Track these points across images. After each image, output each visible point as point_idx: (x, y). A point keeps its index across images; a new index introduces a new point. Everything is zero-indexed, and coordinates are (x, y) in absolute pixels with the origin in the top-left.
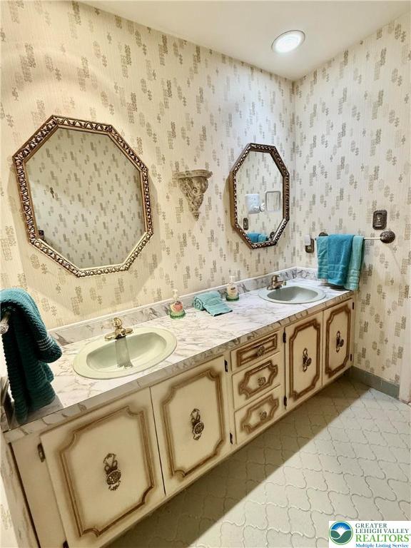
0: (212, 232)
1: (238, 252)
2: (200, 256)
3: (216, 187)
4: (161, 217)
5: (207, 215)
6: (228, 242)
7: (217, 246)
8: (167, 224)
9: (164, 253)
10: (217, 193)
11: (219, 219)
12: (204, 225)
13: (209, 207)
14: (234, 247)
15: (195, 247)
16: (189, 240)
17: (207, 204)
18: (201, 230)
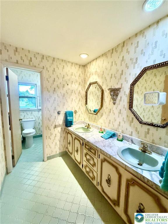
0: (120, 110)
1: (132, 122)
2: (115, 118)
3: (125, 92)
4: (105, 103)
5: (119, 103)
6: (127, 116)
7: (122, 116)
8: (106, 105)
9: (104, 113)
10: (125, 95)
11: (124, 105)
12: (118, 107)
13: (121, 100)
14: (131, 119)
15: (113, 114)
16: (112, 111)
17: (120, 99)
18: (116, 108)
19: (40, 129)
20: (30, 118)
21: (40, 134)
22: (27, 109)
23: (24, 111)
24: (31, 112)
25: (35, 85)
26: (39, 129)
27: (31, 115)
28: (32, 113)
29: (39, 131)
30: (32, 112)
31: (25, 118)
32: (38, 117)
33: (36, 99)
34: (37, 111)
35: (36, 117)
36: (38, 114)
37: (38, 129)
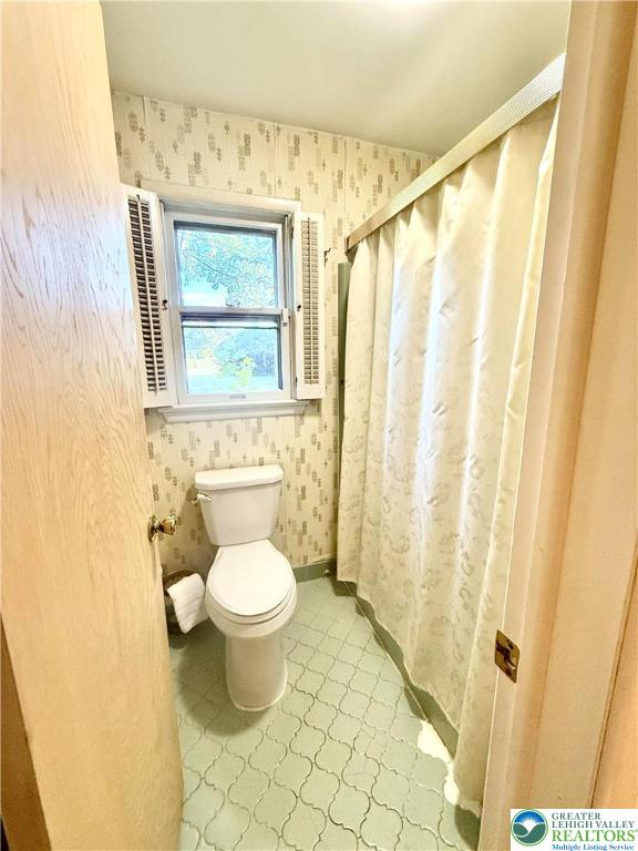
19: (305, 532)
20: (249, 460)
21: (306, 558)
22: (232, 397)
23: (210, 414)
24: (253, 422)
25: (279, 227)
26: (300, 528)
27: (255, 442)
28: (259, 429)
29: (300, 542)
30: (259, 425)
31: (217, 461)
32: (298, 455)
33: (285, 331)
34: (292, 411)
35: (285, 457)
36: (298, 434)
37: (294, 530)
